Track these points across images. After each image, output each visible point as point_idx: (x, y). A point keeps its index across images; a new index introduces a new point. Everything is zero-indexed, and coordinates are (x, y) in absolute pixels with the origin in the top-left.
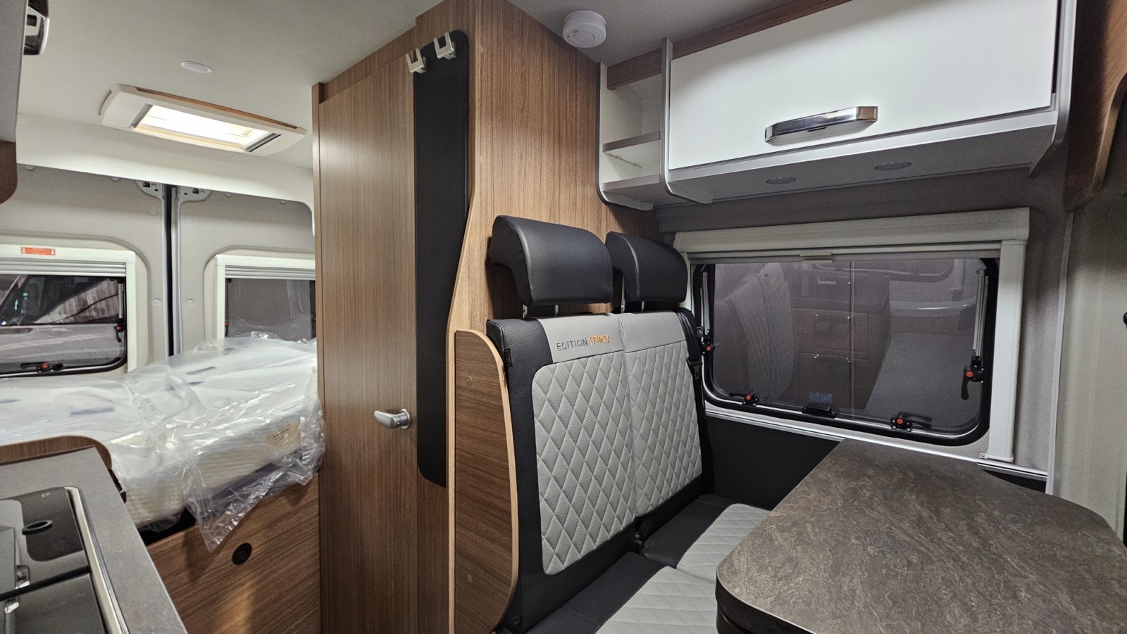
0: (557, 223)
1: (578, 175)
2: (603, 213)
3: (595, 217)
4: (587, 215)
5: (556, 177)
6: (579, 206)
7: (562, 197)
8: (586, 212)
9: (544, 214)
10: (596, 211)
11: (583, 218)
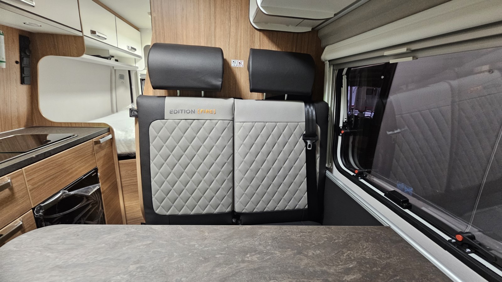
0: (213, 46)
1: (231, 13)
2: (256, 37)
3: (249, 40)
4: (241, 39)
5: (212, 17)
6: (233, 34)
7: (218, 30)
8: (239, 38)
9: (202, 41)
10: (249, 36)
11: (237, 41)
